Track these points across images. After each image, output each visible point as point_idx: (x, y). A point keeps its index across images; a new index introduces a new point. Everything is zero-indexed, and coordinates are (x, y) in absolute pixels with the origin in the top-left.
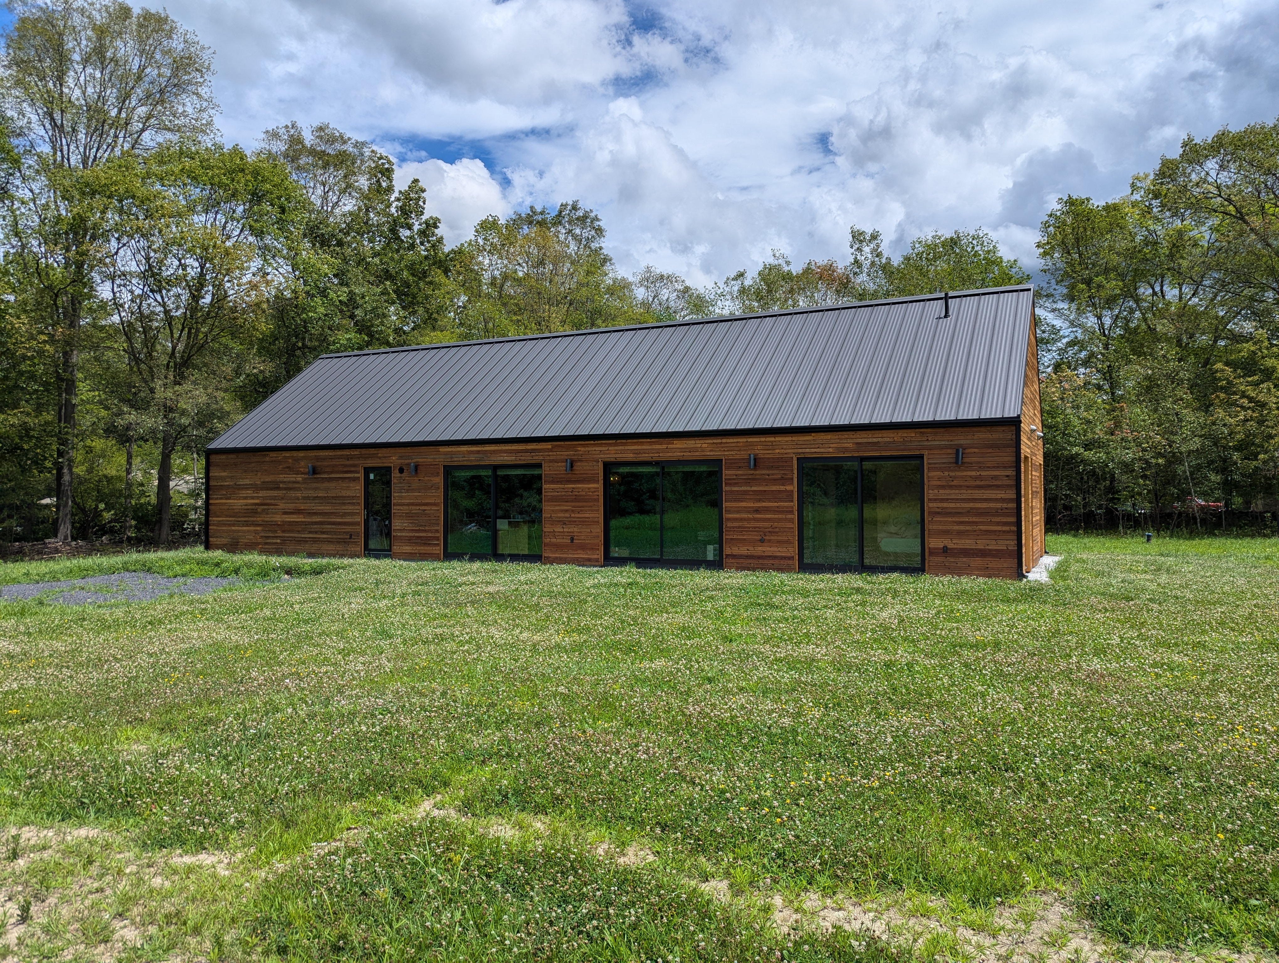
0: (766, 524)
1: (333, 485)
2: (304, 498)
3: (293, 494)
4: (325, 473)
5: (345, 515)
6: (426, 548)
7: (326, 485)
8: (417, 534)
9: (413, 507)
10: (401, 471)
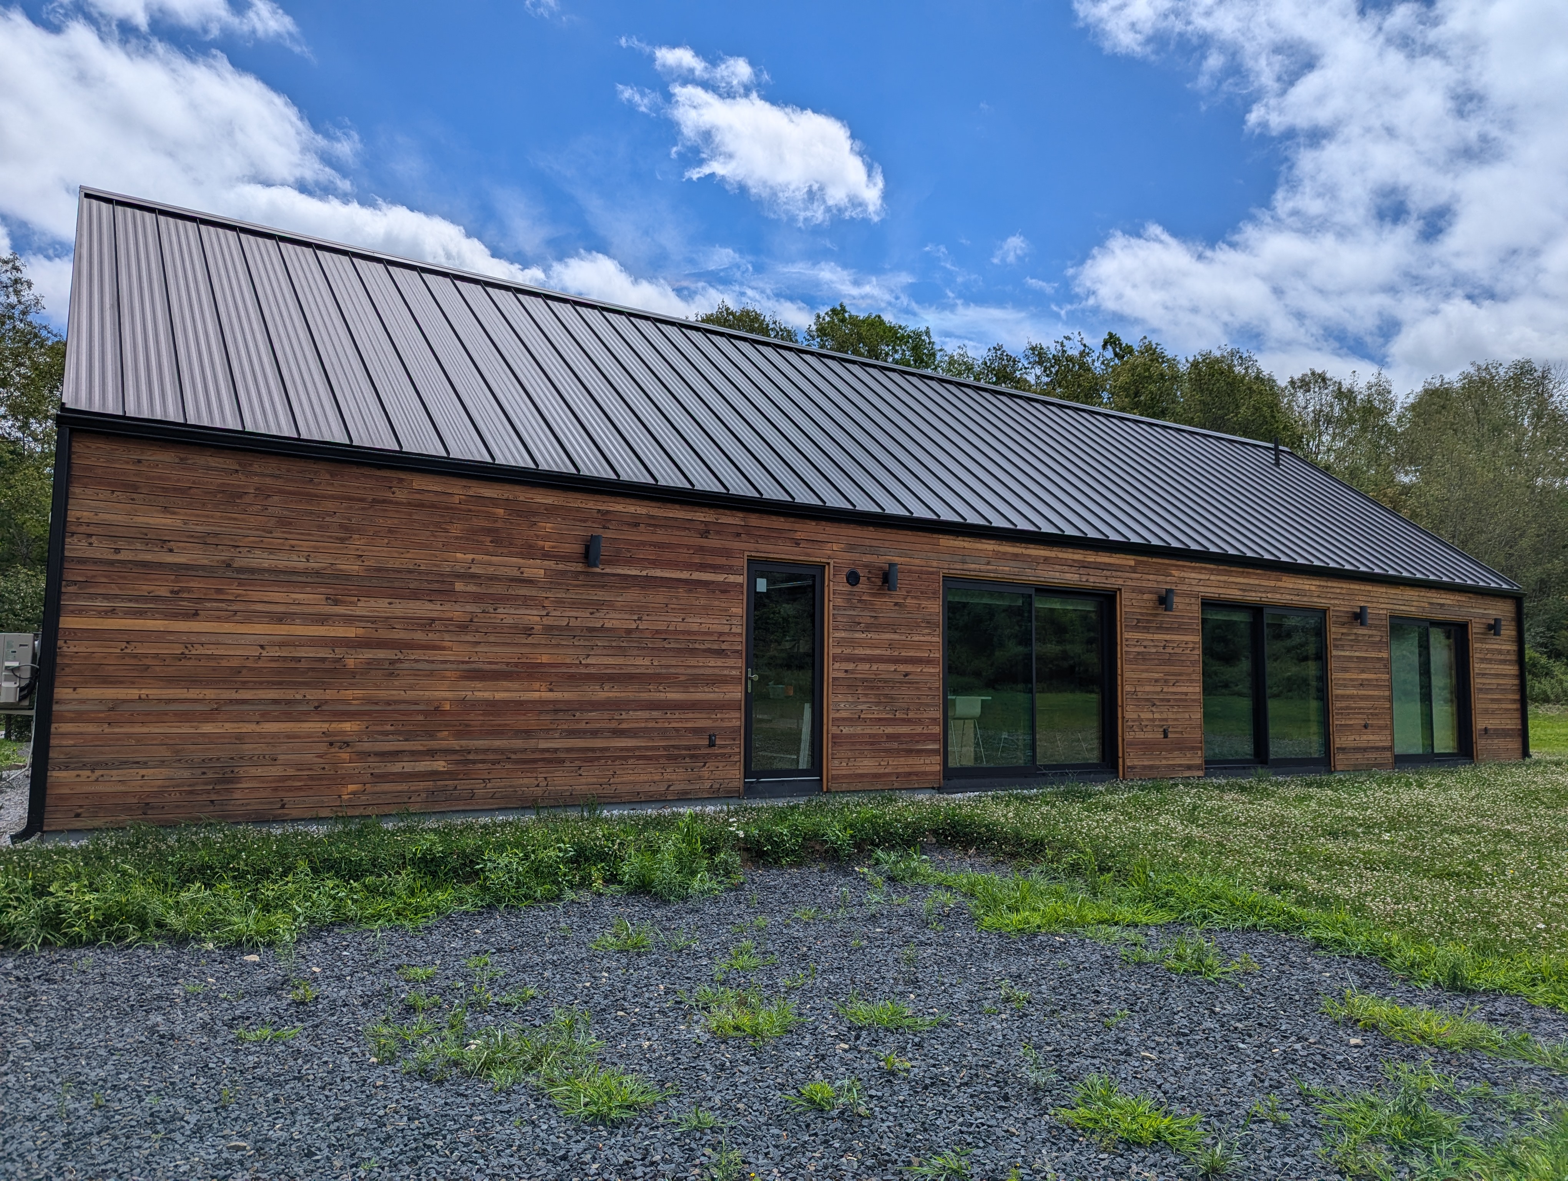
0: (1367, 704)
1: (658, 597)
2: (549, 630)
3: (508, 615)
4: (630, 561)
5: (695, 681)
6: (910, 761)
7: (632, 596)
8: (889, 730)
9: (882, 667)
10: (853, 578)
